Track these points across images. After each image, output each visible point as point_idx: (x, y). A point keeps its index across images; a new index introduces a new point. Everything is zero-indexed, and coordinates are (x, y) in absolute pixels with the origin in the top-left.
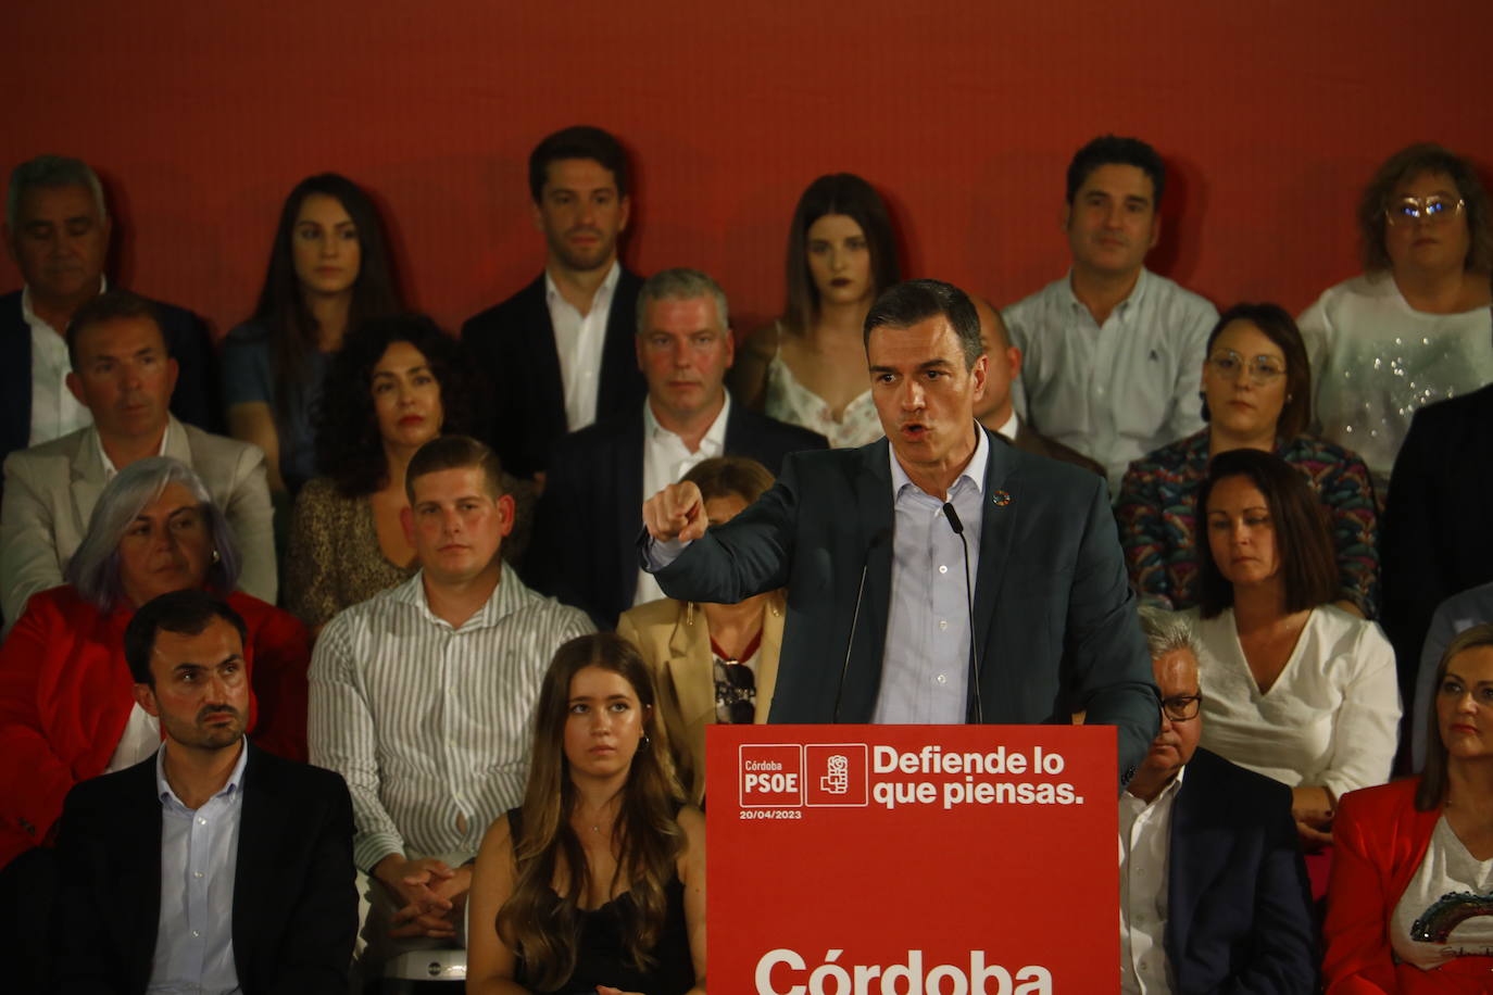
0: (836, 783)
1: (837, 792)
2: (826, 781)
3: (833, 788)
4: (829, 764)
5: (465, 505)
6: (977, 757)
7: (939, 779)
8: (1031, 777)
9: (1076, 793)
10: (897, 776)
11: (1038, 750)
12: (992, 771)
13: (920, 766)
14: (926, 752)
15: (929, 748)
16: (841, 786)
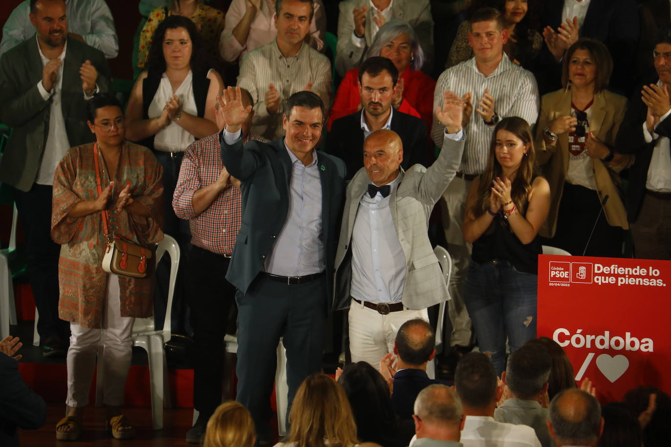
0: (582, 275)
1: (582, 278)
2: (578, 275)
3: (581, 277)
4: (580, 269)
5: (489, 34)
6: (630, 269)
7: (617, 276)
8: (648, 276)
9: (663, 283)
10: (602, 274)
11: (651, 268)
12: (635, 274)
13: (610, 271)
14: (612, 267)
15: (614, 266)
16: (583, 276)
